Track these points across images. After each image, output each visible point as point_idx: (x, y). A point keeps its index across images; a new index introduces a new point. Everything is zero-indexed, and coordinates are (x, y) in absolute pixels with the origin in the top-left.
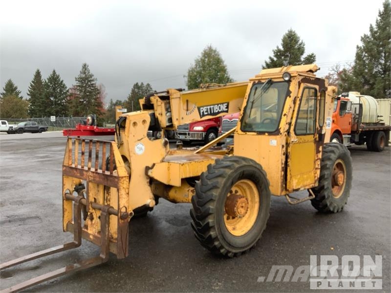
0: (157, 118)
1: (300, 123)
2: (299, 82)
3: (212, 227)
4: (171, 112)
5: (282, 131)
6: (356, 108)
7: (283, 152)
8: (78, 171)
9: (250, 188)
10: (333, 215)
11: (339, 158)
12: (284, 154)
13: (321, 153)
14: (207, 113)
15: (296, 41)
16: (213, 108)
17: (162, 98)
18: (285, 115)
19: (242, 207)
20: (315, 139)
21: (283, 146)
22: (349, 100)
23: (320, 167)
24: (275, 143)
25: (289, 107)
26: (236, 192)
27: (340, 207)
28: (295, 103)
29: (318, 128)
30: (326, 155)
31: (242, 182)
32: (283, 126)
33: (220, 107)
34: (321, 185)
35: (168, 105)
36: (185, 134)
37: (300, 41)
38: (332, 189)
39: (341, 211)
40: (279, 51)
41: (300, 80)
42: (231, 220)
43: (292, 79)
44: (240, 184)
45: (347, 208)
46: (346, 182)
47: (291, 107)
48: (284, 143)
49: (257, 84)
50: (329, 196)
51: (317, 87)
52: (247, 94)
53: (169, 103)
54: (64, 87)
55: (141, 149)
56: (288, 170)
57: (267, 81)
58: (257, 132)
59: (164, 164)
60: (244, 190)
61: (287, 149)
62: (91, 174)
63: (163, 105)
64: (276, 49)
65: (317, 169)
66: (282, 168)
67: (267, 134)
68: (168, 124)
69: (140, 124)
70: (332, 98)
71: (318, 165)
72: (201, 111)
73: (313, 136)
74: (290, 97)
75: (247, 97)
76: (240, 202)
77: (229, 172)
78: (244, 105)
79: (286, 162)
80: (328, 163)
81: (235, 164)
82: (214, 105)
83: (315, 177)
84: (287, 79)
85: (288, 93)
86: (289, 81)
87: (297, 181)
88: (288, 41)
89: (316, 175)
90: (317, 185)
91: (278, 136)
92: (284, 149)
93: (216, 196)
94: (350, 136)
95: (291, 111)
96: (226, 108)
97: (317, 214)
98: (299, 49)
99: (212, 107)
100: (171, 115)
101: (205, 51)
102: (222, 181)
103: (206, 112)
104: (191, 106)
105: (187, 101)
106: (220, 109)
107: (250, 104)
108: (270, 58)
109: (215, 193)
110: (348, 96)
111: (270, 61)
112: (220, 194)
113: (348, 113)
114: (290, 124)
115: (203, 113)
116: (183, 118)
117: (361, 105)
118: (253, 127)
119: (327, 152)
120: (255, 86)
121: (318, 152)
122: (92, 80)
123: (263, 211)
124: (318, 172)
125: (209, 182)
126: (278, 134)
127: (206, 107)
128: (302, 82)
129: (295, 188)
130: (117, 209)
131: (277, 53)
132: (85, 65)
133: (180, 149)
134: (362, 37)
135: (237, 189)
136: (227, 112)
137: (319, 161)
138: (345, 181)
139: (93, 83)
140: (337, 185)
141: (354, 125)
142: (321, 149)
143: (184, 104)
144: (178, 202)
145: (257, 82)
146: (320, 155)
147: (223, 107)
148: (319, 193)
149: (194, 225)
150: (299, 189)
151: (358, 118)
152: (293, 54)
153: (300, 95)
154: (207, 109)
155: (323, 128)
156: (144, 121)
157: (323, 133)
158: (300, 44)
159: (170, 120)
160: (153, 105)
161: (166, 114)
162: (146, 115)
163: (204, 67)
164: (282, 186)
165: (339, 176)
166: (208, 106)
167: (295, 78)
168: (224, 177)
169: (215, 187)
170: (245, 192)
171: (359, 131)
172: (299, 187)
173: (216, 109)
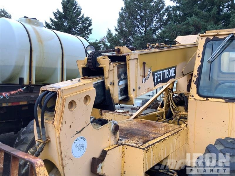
0: (109, 90)
4: (126, 79)
14: (160, 80)
16: (165, 72)
17: (113, 59)
35: (122, 69)
69: (80, 103)
72: (155, 78)
105: (144, 64)
106: (170, 74)
116: (139, 88)
127: (159, 72)
147: (172, 72)
154: (160, 74)
159: (125, 91)
161: (119, 82)
162: (90, 86)
166: (161, 70)
173: (167, 74)
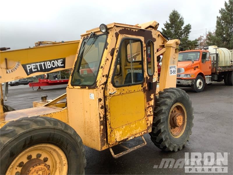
2: (116, 33)
5: (98, 84)
6: (214, 57)
7: (100, 106)
12: (102, 108)
13: (153, 101)
14: (36, 70)
15: (178, 17)
16: (44, 65)
18: (102, 67)
20: (144, 89)
21: (100, 100)
22: (208, 51)
23: (152, 114)
24: (93, 96)
25: (105, 59)
28: (112, 54)
29: (147, 77)
32: (100, 79)
33: (53, 63)
37: (181, 17)
38: (173, 131)
40: (168, 24)
43: (109, 31)
46: (187, 122)
47: (108, 59)
48: (101, 97)
50: (167, 138)
51: (142, 39)
52: (79, 50)
56: (108, 124)
58: (81, 86)
61: (105, 102)
64: (166, 23)
65: (149, 115)
66: (101, 122)
70: (176, 50)
71: (150, 112)
72: (28, 69)
73: (141, 85)
74: (107, 49)
75: (78, 52)
78: (76, 59)
79: (105, 116)
82: (46, 61)
83: (147, 124)
84: (104, 31)
85: (106, 46)
87: (121, 132)
88: (173, 18)
89: (148, 122)
90: (150, 131)
91: (95, 90)
92: (102, 102)
94: (211, 76)
95: (109, 62)
96: (62, 64)
98: (180, 22)
99: (42, 63)
103: (34, 69)
105: (6, 59)
106: (54, 65)
108: (162, 29)
110: (208, 49)
113: (208, 60)
114: (107, 76)
116: (1, 77)
117: (217, 55)
118: (82, 80)
120: (84, 41)
121: (149, 100)
124: (151, 119)
126: (95, 88)
127: (35, 64)
128: (120, 33)
131: (166, 26)
135: (40, 152)
136: (63, 67)
137: (151, 108)
138: (186, 120)
140: (176, 126)
141: (213, 68)
142: (152, 96)
145: (86, 37)
146: (152, 103)
147: (58, 63)
150: (127, 139)
151: (216, 64)
152: (176, 25)
153: (117, 47)
154: (37, 66)
155: (154, 77)
157: (153, 82)
158: (181, 19)
164: (102, 141)
165: (177, 118)
166: (37, 63)
167: (112, 29)
171: (217, 72)
172: (126, 137)
173: (49, 65)
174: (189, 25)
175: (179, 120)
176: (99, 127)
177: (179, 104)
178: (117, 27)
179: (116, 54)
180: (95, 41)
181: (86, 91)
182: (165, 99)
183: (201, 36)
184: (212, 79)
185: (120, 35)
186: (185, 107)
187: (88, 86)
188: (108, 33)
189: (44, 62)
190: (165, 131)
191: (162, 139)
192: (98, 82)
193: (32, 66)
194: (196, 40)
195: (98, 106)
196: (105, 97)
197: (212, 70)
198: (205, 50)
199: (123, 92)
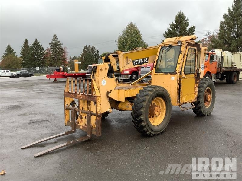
0: (112, 67)
1: (187, 68)
2: (186, 46)
3: (143, 121)
4: (119, 63)
6: (219, 59)
8: (73, 94)
9: (161, 101)
10: (205, 117)
11: (208, 86)
12: (178, 84)
13: (198, 84)
14: (137, 64)
15: (184, 18)
16: (140, 61)
17: (114, 56)
18: (179, 63)
19: (157, 111)
20: (195, 76)
21: (178, 80)
22: (215, 54)
24: (174, 78)
25: (181, 59)
26: (154, 104)
27: (209, 113)
28: (184, 57)
29: (196, 70)
30: (201, 84)
31: (157, 99)
32: (178, 70)
34: (199, 101)
35: (117, 60)
36: (119, 76)
37: (186, 19)
38: (205, 103)
39: (209, 115)
40: (173, 25)
41: (187, 45)
42: (151, 118)
43: (182, 44)
44: (156, 100)
45: (212, 113)
48: (179, 79)
49: (163, 47)
50: (203, 107)
51: (196, 48)
52: (158, 53)
53: (118, 59)
54: (42, 49)
55: (105, 83)
56: (181, 92)
57: (169, 45)
58: (164, 73)
59: (115, 90)
60: (158, 103)
61: (180, 81)
62: (81, 95)
63: (115, 59)
64: (172, 23)
65: (196, 92)
66: (178, 91)
67: (169, 74)
68: (117, 70)
69: (104, 70)
70: (204, 54)
71: (197, 90)
72: (134, 62)
73: (194, 74)
74: (181, 54)
75: (158, 54)
76: (156, 109)
77: (151, 93)
78: (157, 58)
79: (180, 88)
80: (202, 89)
81: (154, 89)
82: (141, 59)
84: (180, 44)
85: (181, 52)
86: (181, 46)
87: (185, 98)
88: (179, 19)
89: (196, 95)
90: (196, 101)
91: (175, 75)
92: (179, 81)
93: (144, 106)
94: (216, 75)
95: (182, 61)
96: (147, 61)
97: (196, 116)
98: (185, 23)
100: (119, 65)
101: (128, 26)
102: (147, 98)
104: (129, 60)
105: (127, 57)
106: (144, 61)
107: (160, 58)
108: (168, 29)
109: (144, 104)
110: (214, 51)
111: (168, 31)
112: (147, 104)
113: (215, 62)
114: (182, 68)
115: (135, 63)
116: (125, 66)
117: (222, 57)
118: (162, 70)
119: (201, 83)
120: (162, 48)
121: (196, 83)
122: (60, 45)
123: (168, 113)
124: (197, 93)
125: (141, 99)
128: (188, 46)
129: (184, 102)
130: (96, 112)
131: (172, 26)
132: (55, 35)
133: (121, 83)
134: (223, 15)
135: (155, 102)
136: (147, 62)
137: (197, 88)
138: (212, 99)
139: (60, 46)
140: (207, 101)
141: (218, 68)
142: (198, 81)
143: (125, 59)
144: (123, 111)
145: (163, 46)
146: (198, 85)
147: (146, 60)
148: (197, 105)
149: (133, 120)
150: (187, 102)
151: (221, 64)
152: (182, 26)
153: (187, 53)
155: (199, 70)
156: (106, 68)
157: (199, 73)
158: (186, 20)
159: (119, 67)
160: (110, 60)
161: (117, 64)
162: (107, 65)
163: (128, 35)
164: (178, 101)
166: (138, 60)
167: (184, 44)
168: (149, 96)
169: (144, 101)
170: (159, 104)
171: (221, 72)
172: (187, 101)
173: (142, 61)
174: (194, 26)
175: (209, 97)
176: (176, 94)
177: (209, 88)
178: (187, 42)
179: (186, 57)
180: (170, 49)
181: (169, 75)
182: (203, 84)
183: (204, 38)
184: (217, 78)
185: (188, 47)
186: (212, 90)
187: (170, 73)
188: (182, 46)
189: (140, 59)
190: (202, 102)
191: (200, 107)
192: (177, 71)
193: (136, 61)
194: (199, 41)
195: (177, 83)
196: (180, 79)
197: (217, 70)
198: (212, 53)
199: (187, 77)
